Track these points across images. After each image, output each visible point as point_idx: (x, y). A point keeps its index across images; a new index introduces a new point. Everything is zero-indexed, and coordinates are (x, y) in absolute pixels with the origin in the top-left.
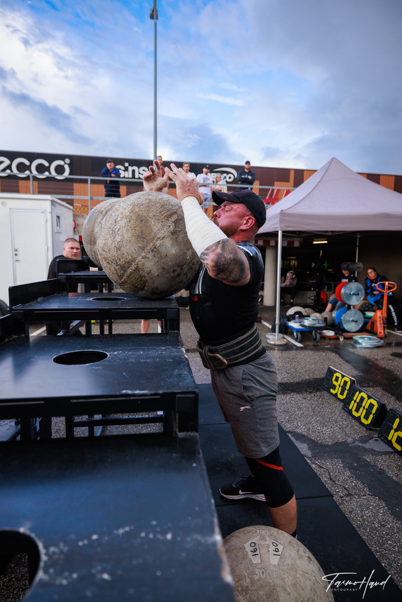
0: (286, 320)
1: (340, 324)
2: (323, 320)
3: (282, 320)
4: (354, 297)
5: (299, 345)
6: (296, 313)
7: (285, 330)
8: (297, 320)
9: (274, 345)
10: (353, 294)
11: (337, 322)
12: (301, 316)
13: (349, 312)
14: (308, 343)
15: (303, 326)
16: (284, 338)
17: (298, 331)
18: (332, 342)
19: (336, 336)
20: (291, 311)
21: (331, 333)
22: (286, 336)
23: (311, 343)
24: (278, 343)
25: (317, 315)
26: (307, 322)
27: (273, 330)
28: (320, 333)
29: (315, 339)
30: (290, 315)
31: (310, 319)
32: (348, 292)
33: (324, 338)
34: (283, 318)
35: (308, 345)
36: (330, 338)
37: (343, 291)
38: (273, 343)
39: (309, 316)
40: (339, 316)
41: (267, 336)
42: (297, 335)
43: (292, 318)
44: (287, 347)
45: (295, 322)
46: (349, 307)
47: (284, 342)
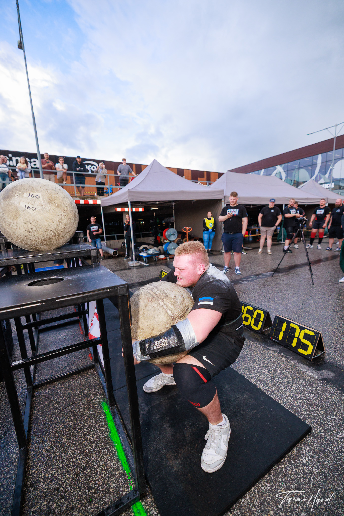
0: (138, 252)
1: (167, 251)
2: (158, 250)
3: (136, 253)
4: (172, 236)
5: (147, 265)
6: (144, 248)
7: (139, 258)
8: (144, 252)
9: (133, 266)
10: (172, 235)
11: (165, 250)
12: (146, 249)
13: (171, 244)
14: (151, 263)
15: (148, 254)
16: (138, 262)
17: (146, 257)
18: (164, 261)
19: (165, 258)
20: (141, 248)
21: (163, 257)
22: (139, 262)
23: (153, 263)
24: (135, 265)
25: (155, 248)
26: (150, 252)
27: (132, 259)
28: (157, 258)
29: (155, 261)
30: (141, 250)
31: (151, 250)
32: (169, 234)
33: (160, 259)
34: (137, 251)
35: (152, 264)
36: (163, 259)
37: (166, 234)
38: (132, 265)
39: (151, 249)
40: (166, 247)
41: (129, 263)
42: (145, 260)
43: (142, 251)
44: (141, 266)
45: (144, 253)
46: (171, 242)
47: (138, 264)
